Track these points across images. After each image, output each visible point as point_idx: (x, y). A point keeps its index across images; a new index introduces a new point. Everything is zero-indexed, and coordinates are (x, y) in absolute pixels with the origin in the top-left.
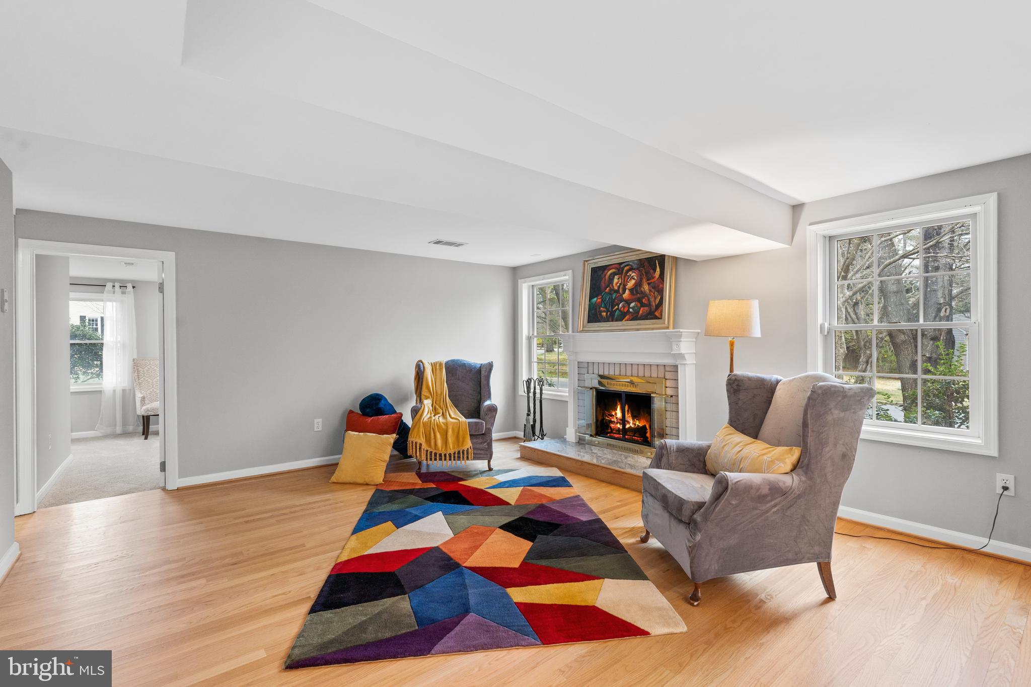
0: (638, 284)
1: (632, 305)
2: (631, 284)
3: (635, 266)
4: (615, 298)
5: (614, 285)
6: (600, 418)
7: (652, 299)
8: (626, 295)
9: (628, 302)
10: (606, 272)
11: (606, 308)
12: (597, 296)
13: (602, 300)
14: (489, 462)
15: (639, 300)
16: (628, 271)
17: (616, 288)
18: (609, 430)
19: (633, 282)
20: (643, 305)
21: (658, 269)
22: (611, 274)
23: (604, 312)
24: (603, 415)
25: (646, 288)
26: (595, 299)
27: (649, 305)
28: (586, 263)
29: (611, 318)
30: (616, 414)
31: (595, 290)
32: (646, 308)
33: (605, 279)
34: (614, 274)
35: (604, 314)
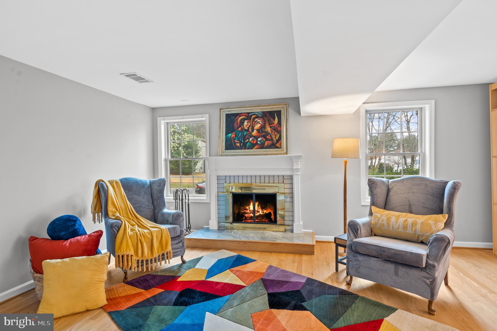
0: (263, 127)
1: (259, 139)
2: (257, 126)
3: (260, 116)
4: (246, 135)
5: (245, 126)
6: (236, 212)
7: (273, 137)
8: (255, 133)
9: (256, 138)
10: (238, 117)
11: (239, 140)
12: (231, 133)
13: (236, 136)
14: (182, 257)
15: (264, 136)
16: (254, 118)
17: (246, 128)
18: (244, 218)
19: (259, 125)
20: (267, 140)
21: (276, 119)
22: (242, 119)
23: (238, 143)
24: (239, 209)
25: (268, 129)
26: (230, 135)
27: (272, 140)
28: (222, 111)
29: (244, 146)
30: (249, 208)
31: (230, 128)
32: (270, 142)
33: (237, 122)
34: (245, 119)
35: (238, 144)
